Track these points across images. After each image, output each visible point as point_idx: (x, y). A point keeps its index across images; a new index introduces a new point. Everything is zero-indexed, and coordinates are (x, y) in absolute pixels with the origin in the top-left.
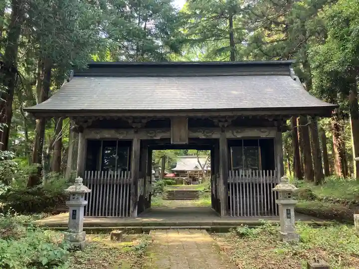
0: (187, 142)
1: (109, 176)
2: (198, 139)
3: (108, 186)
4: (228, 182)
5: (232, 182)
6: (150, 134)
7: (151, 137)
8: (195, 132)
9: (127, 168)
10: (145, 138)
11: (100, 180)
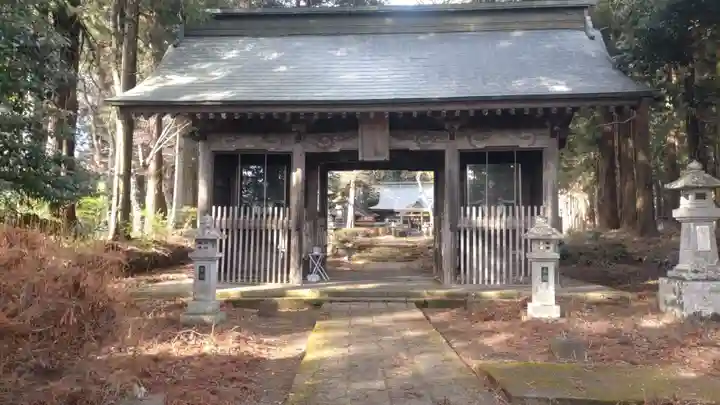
0: (386, 157)
1: (253, 217)
2: (407, 151)
3: (253, 233)
4: (459, 225)
5: (466, 226)
6: (323, 142)
7: (325, 148)
8: (402, 138)
9: (284, 202)
10: (313, 149)
11: (238, 222)
